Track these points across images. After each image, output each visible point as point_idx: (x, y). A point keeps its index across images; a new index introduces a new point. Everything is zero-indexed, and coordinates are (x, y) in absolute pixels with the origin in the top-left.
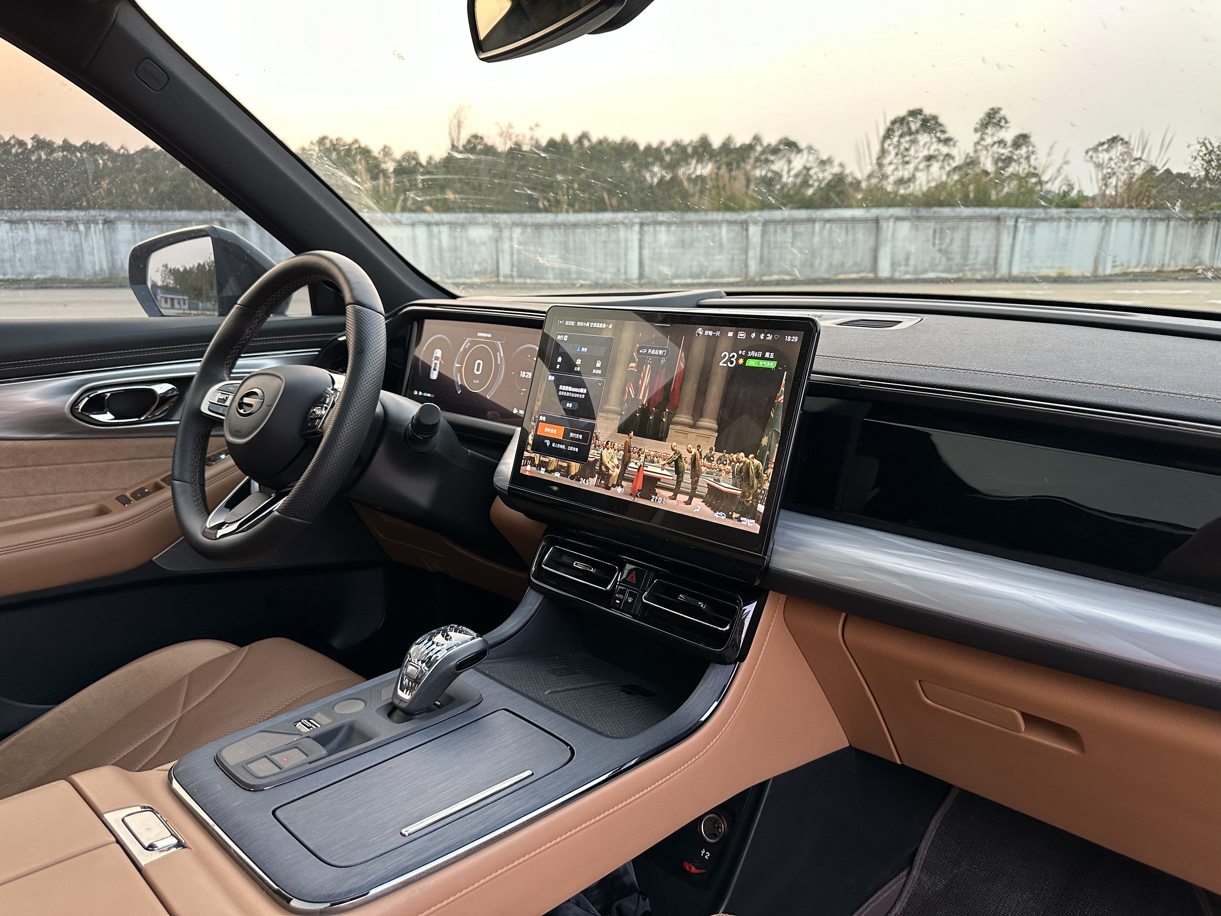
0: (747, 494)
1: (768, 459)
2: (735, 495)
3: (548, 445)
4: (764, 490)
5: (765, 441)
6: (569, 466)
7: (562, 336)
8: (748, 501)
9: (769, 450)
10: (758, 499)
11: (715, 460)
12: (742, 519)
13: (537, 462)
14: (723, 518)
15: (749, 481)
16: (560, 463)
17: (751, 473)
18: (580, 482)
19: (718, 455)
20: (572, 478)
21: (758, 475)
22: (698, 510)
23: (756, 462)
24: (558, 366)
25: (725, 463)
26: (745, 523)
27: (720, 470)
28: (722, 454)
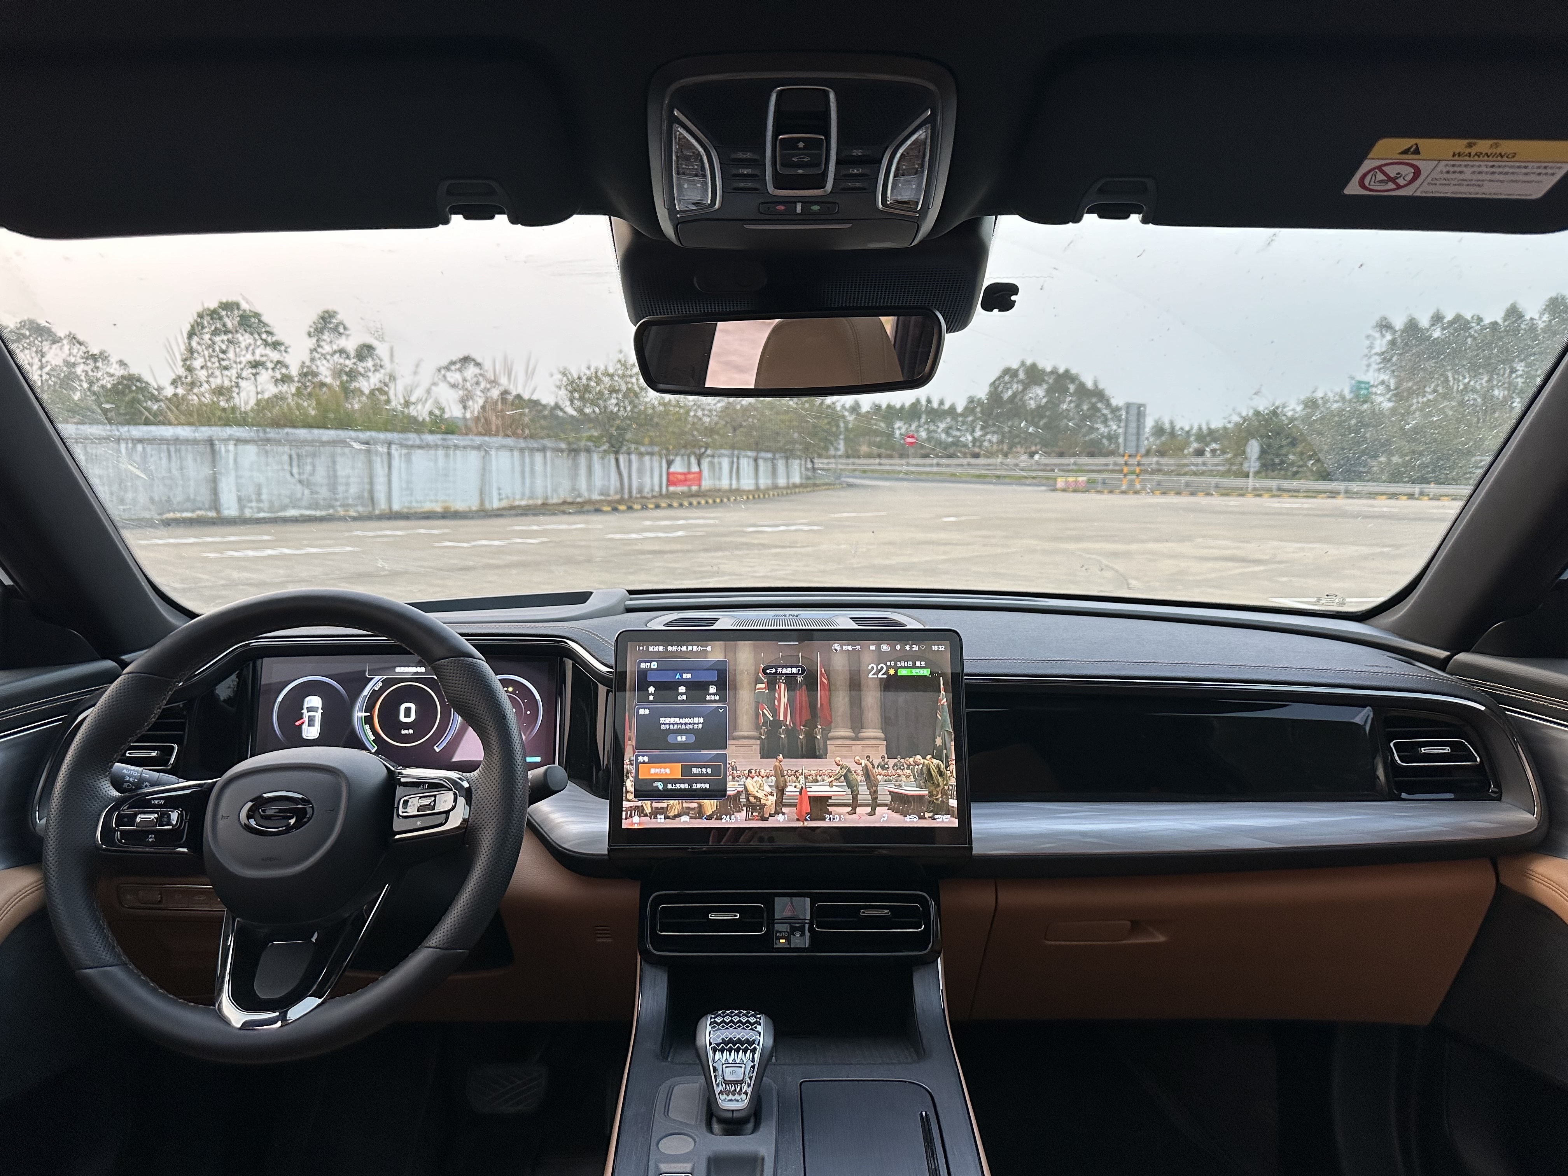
0: (934, 793)
1: (947, 757)
2: (921, 797)
3: (661, 788)
4: (952, 785)
5: (939, 741)
6: (700, 806)
7: (648, 664)
8: (937, 799)
9: (946, 749)
10: (947, 795)
11: (891, 767)
12: (936, 817)
13: (648, 810)
14: (915, 820)
15: (933, 780)
16: (685, 805)
17: (933, 773)
18: (723, 820)
19: (891, 762)
20: (709, 818)
21: (941, 774)
22: (885, 819)
23: (935, 761)
24: (651, 698)
25: (902, 768)
26: (941, 820)
27: (899, 776)
28: (896, 760)
